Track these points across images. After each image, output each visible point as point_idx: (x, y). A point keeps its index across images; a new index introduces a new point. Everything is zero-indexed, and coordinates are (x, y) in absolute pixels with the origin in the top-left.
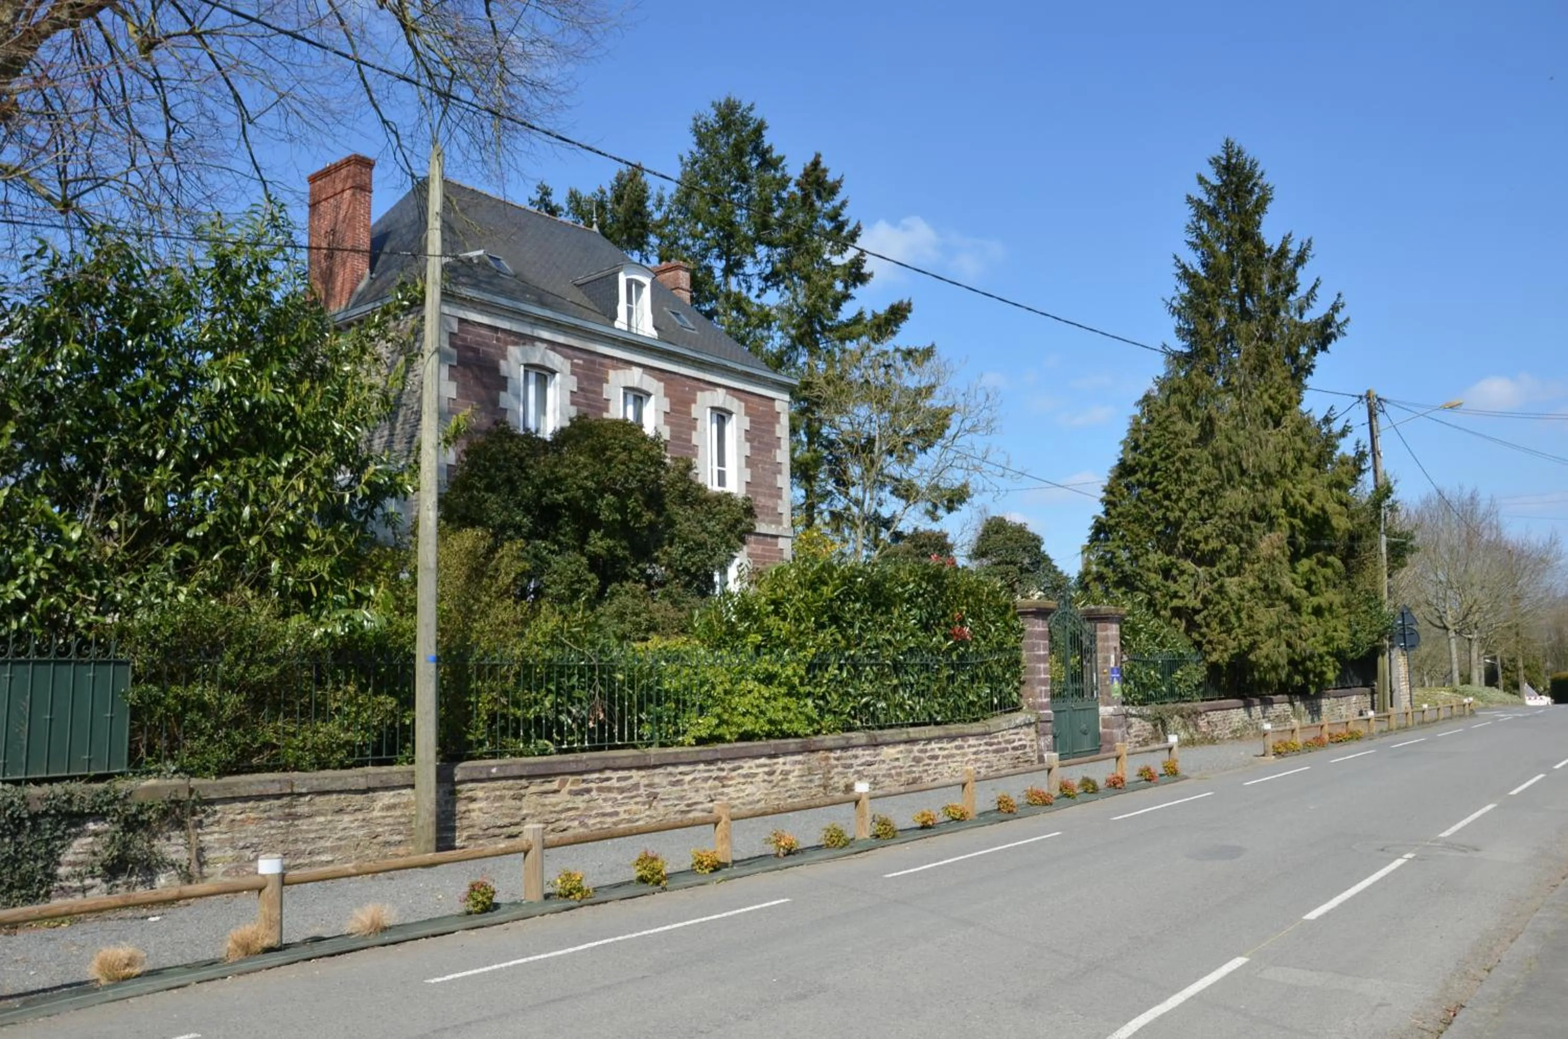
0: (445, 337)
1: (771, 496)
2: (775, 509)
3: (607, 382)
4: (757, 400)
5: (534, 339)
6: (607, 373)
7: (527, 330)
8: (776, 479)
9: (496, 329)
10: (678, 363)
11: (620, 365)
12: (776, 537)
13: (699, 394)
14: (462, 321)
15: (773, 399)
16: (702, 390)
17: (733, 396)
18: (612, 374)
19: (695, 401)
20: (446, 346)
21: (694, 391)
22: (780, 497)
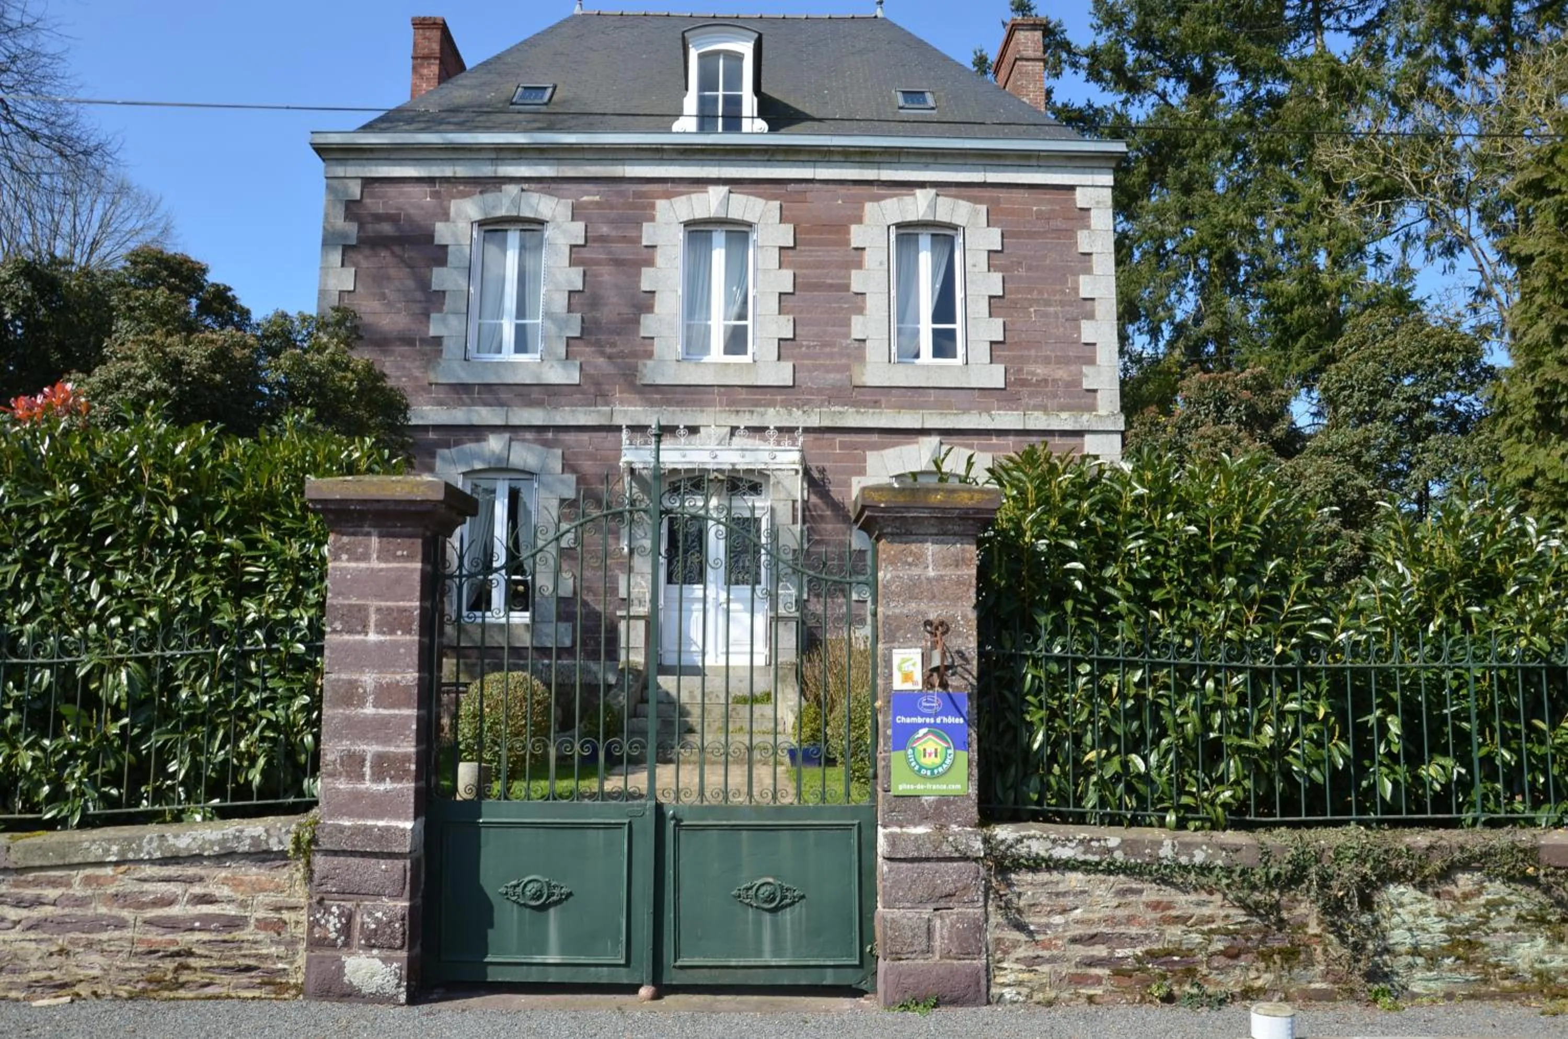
0: (340, 211)
1: (1064, 361)
2: (1076, 383)
3: (652, 219)
4: (1025, 194)
5: (500, 181)
6: (653, 207)
7: (487, 170)
8: (1078, 329)
9: (431, 180)
10: (814, 163)
11: (681, 188)
12: (1080, 433)
13: (869, 207)
14: (368, 182)
15: (1072, 188)
16: (878, 198)
17: (957, 197)
18: (661, 205)
19: (859, 220)
20: (340, 223)
21: (859, 204)
22: (1091, 361)
